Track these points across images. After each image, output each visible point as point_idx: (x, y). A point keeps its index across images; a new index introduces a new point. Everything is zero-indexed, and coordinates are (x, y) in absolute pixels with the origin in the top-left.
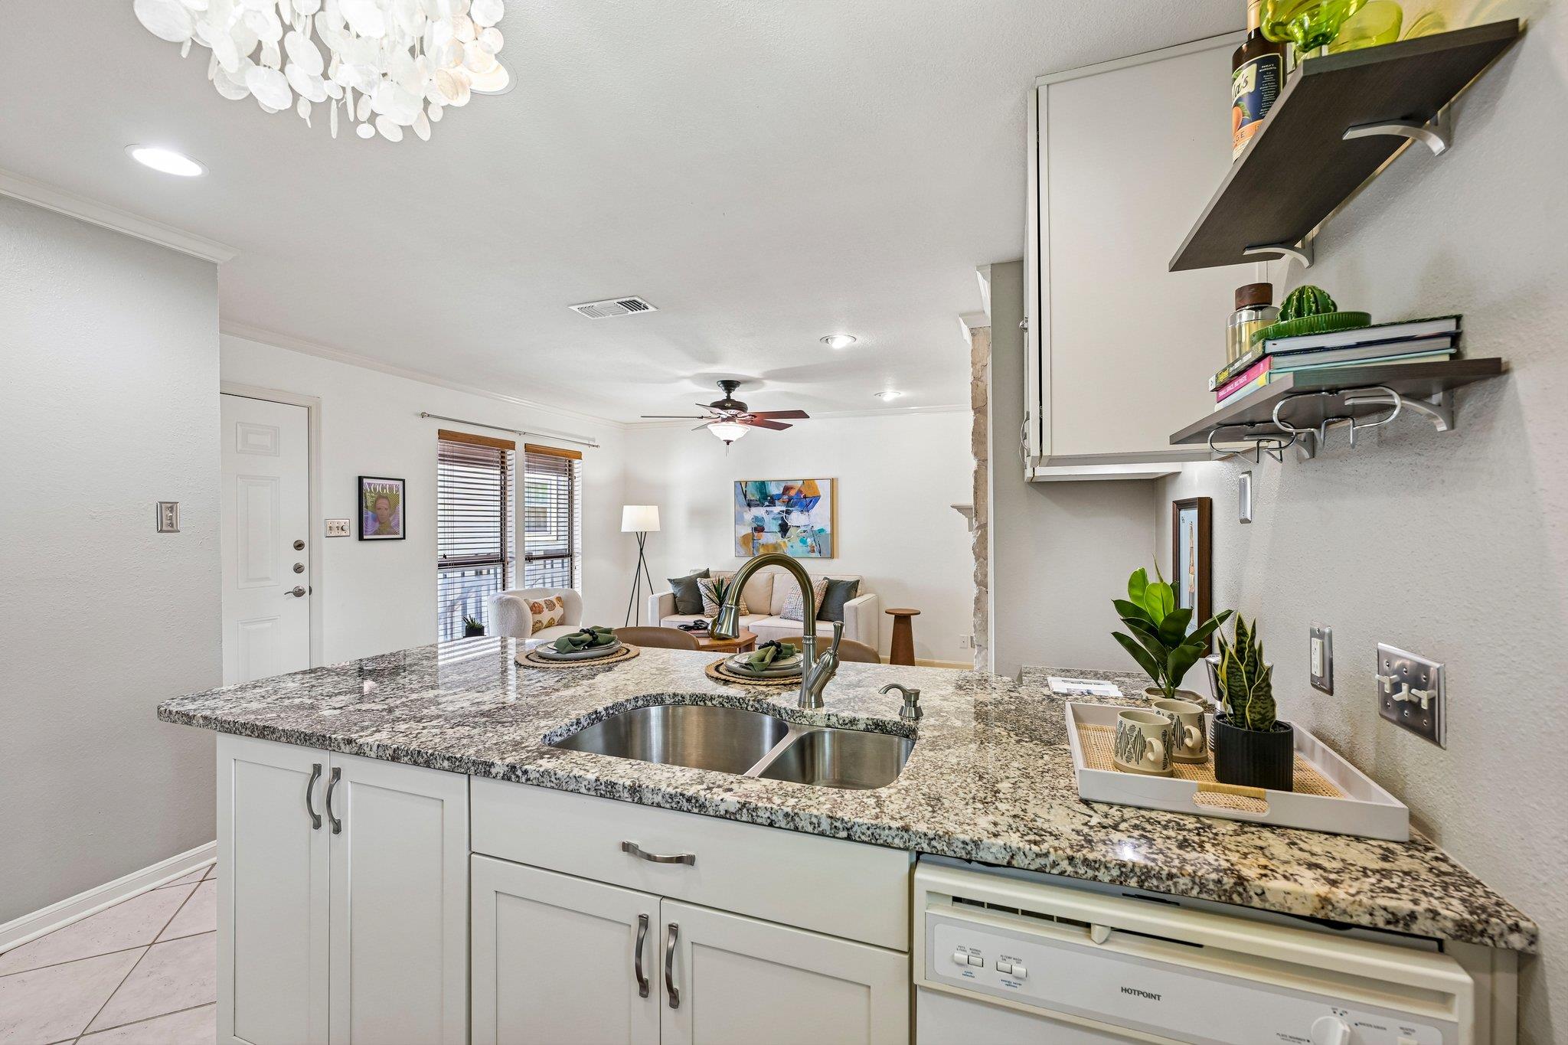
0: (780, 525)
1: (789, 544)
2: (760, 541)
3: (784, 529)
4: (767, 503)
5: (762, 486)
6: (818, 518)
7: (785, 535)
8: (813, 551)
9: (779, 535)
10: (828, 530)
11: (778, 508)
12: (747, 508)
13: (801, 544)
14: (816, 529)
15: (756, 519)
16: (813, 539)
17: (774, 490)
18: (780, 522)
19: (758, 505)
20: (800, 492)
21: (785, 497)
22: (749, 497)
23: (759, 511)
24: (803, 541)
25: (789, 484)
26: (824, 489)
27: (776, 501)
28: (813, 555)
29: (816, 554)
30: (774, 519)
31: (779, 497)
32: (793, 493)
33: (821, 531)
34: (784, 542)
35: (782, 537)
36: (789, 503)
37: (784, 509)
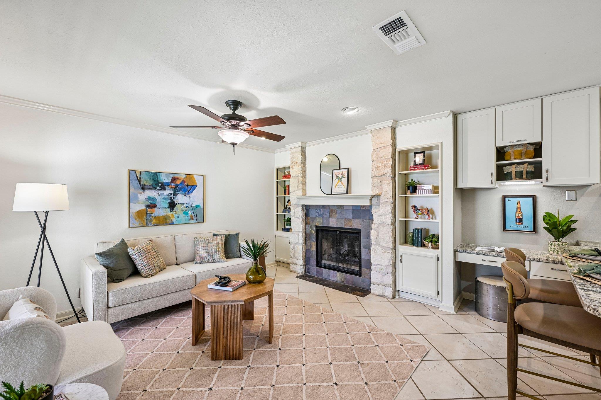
0: (169, 203)
1: (176, 216)
2: (153, 215)
3: (172, 205)
4: (159, 188)
5: (154, 176)
6: (195, 198)
7: (173, 210)
8: (193, 219)
9: (169, 210)
10: (202, 206)
11: (167, 192)
12: (141, 191)
13: (184, 215)
14: (194, 205)
15: (149, 198)
16: (192, 211)
17: (164, 179)
18: (169, 201)
19: (151, 189)
20: (183, 181)
21: (173, 185)
22: (143, 182)
23: (152, 194)
24: (186, 213)
25: (176, 176)
26: (198, 181)
27: (166, 187)
28: (193, 221)
29: (195, 221)
30: (164, 199)
31: (168, 184)
32: (178, 182)
33: (197, 206)
34: (172, 214)
35: (171, 211)
36: (177, 189)
37: (172, 192)
